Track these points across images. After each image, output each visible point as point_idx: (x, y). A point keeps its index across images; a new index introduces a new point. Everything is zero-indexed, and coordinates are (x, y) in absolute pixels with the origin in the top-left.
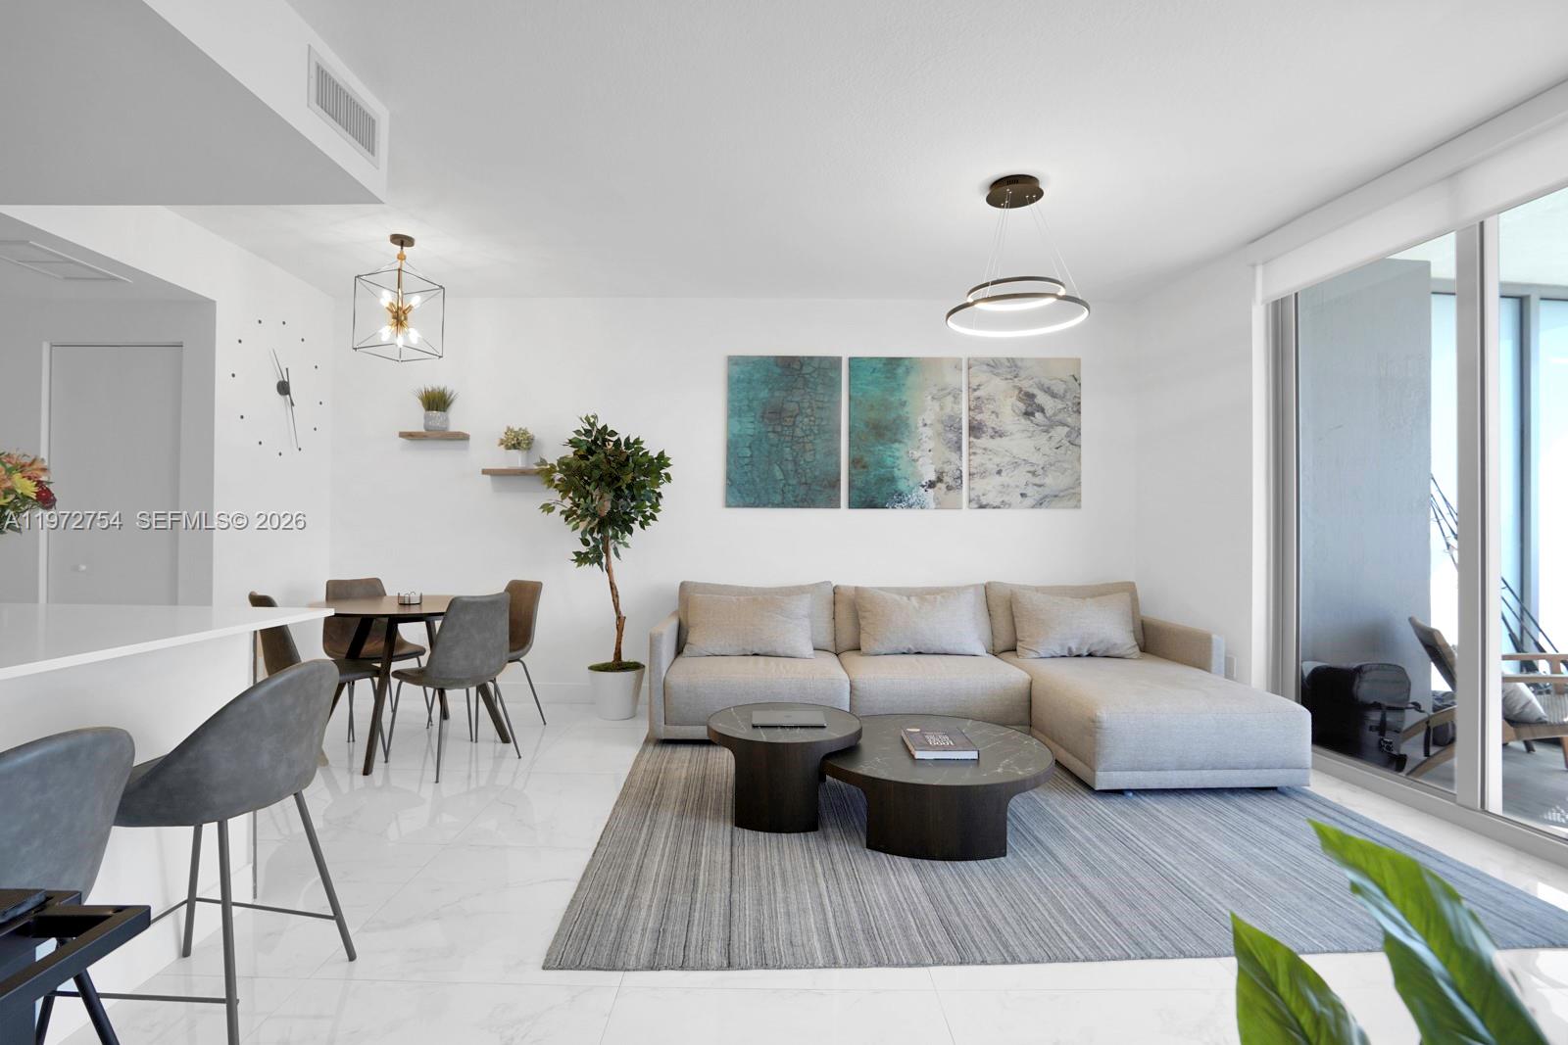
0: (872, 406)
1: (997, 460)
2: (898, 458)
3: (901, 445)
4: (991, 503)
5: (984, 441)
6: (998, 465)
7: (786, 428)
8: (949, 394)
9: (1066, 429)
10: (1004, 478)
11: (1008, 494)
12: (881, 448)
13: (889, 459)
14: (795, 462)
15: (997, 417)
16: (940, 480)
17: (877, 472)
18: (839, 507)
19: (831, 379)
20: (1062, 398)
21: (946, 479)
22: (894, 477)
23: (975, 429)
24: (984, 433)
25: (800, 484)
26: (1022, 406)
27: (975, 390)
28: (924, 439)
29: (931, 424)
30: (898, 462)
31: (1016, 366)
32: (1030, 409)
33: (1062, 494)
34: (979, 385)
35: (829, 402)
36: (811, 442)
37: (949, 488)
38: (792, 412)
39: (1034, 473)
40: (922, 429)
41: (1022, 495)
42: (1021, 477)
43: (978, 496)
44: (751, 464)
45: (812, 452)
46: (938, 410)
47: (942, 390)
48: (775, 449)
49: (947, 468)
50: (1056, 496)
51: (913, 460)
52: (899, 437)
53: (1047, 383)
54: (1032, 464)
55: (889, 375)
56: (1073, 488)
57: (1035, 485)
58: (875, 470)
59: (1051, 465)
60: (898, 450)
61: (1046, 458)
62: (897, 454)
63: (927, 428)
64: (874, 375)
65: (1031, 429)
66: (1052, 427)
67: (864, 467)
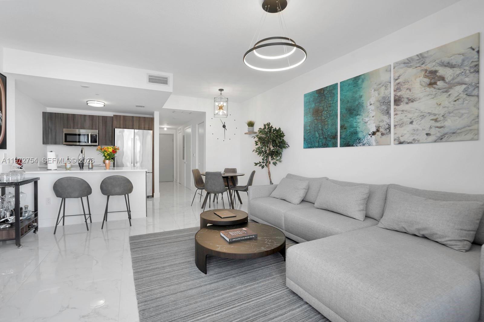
0: (348, 101)
1: (410, 116)
2: (359, 123)
3: (360, 116)
4: (406, 140)
5: (403, 106)
6: (410, 119)
7: (319, 117)
8: (383, 85)
9: (464, 86)
10: (415, 126)
11: (417, 135)
12: (352, 119)
13: (355, 123)
14: (322, 130)
15: (410, 91)
16: (378, 131)
17: (350, 131)
18: (337, 147)
19: (333, 93)
20: (460, 66)
21: (381, 130)
22: (357, 132)
23: (397, 101)
24: (402, 102)
25: (324, 138)
26: (427, 81)
27: (397, 80)
28: (370, 111)
29: (373, 104)
30: (359, 124)
31: (423, 57)
32: (433, 81)
33: (459, 131)
34: (399, 76)
35: (333, 103)
36: (327, 121)
37: (383, 134)
38: (321, 110)
39: (436, 120)
40: (370, 107)
41: (427, 134)
42: (426, 123)
43: (399, 137)
44: (310, 132)
45: (327, 125)
46: (377, 95)
47: (379, 84)
48: (316, 125)
49: (381, 124)
50: (454, 133)
51: (365, 123)
52: (359, 113)
53: (446, 60)
54: (435, 115)
55: (355, 85)
56: (469, 126)
57: (437, 127)
58: (350, 129)
59: (450, 113)
60: (359, 119)
61: (446, 109)
62: (358, 121)
63: (371, 106)
64: (349, 87)
65: (434, 93)
66: (451, 88)
67: (345, 129)
